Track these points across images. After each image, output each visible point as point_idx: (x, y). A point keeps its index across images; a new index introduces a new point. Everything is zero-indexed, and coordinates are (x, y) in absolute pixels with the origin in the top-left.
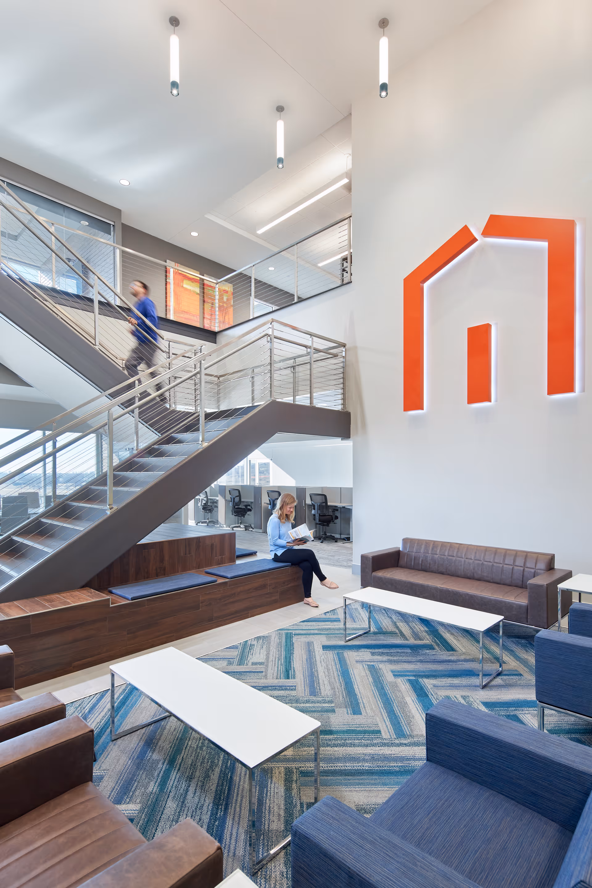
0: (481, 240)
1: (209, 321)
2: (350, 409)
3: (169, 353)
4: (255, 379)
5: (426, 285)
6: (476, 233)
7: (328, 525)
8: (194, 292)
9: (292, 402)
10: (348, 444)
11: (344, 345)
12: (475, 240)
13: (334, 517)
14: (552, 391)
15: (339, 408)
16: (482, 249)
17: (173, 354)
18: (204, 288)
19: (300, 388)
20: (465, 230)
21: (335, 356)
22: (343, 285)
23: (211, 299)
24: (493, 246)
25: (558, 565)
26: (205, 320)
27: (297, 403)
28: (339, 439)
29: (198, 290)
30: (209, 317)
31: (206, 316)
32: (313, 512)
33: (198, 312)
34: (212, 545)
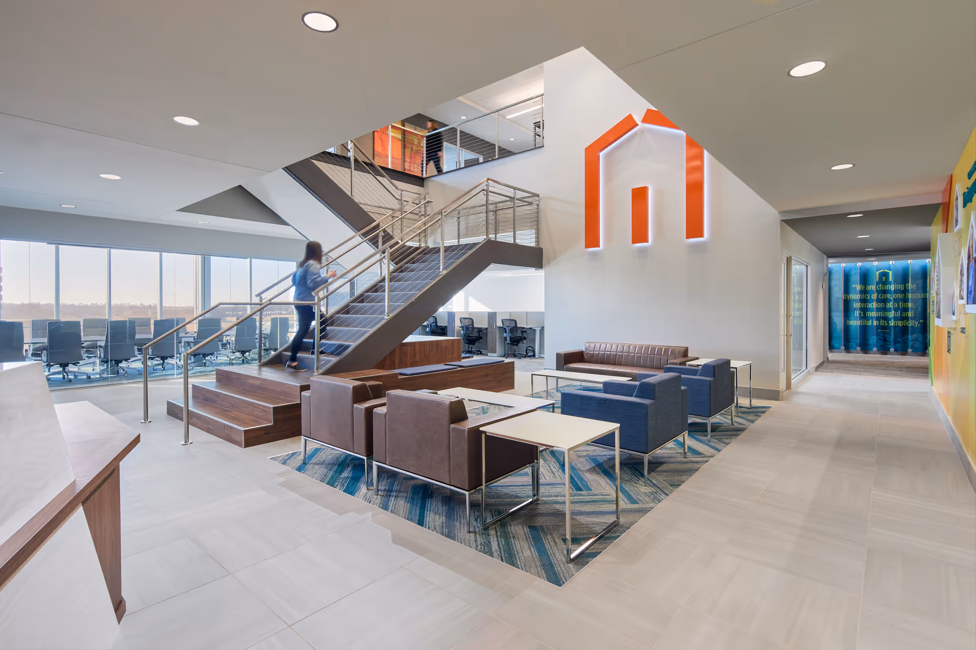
0: (641, 125)
1: (409, 164)
2: (542, 246)
3: (401, 200)
4: (461, 219)
5: (602, 154)
6: (638, 119)
7: (517, 345)
8: (397, 138)
9: (494, 239)
10: (540, 274)
11: (538, 196)
12: (637, 125)
13: (523, 337)
14: (689, 236)
15: (533, 245)
16: (642, 132)
17: (404, 201)
18: (404, 135)
19: (500, 228)
20: (630, 117)
21: (531, 204)
22: (535, 148)
23: (411, 143)
24: (650, 130)
25: (690, 355)
26: (406, 163)
27: (498, 240)
28: (533, 270)
29: (400, 137)
30: (409, 160)
31: (406, 159)
32: (505, 335)
33: (400, 157)
34: (446, 347)
